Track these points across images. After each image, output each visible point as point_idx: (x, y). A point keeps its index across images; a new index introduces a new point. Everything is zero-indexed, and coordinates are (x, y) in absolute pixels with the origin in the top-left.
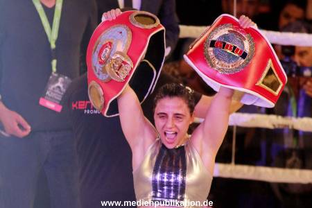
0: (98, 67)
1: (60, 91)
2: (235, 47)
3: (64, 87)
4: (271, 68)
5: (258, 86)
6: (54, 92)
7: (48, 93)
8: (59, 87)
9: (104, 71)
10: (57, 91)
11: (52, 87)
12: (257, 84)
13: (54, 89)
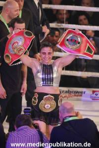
0: (11, 49)
4: (89, 47)
9: (14, 51)
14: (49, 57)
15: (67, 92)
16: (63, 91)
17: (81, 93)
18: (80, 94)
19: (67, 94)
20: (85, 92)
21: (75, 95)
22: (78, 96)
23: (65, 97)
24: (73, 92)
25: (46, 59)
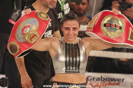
1: (17, 16)
2: (116, 25)
3: (19, 14)
5: (129, 41)
6: (15, 17)
7: (12, 17)
8: (17, 14)
9: (24, 38)
10: (16, 16)
11: (14, 14)
12: (128, 40)
13: (15, 15)
14: (74, 33)
15: (99, 79)
16: (94, 78)
17: (118, 80)
18: (117, 82)
19: (100, 82)
20: (123, 79)
21: (110, 84)
22: (114, 84)
23: (96, 86)
24: (108, 80)
25: (70, 36)
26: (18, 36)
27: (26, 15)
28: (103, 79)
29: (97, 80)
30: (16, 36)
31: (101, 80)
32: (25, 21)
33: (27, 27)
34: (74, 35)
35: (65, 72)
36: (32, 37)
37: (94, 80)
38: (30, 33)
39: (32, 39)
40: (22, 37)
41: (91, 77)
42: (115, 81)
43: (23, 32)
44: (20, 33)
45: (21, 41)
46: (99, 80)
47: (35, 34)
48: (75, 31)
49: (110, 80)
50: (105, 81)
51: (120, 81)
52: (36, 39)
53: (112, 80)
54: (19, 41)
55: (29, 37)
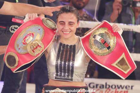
14: (70, 29)
15: (103, 86)
20: (132, 87)
24: (114, 87)
25: (65, 33)
26: (18, 46)
27: (30, 21)
28: (108, 87)
29: (100, 87)
30: (16, 46)
31: (106, 87)
32: (28, 28)
33: (30, 36)
34: (70, 32)
35: (56, 78)
36: (35, 47)
37: (97, 87)
38: (33, 42)
39: (34, 51)
40: (22, 47)
41: (93, 83)
42: (122, 88)
43: (25, 41)
44: (20, 42)
45: (22, 51)
46: (103, 88)
47: (39, 45)
48: (72, 26)
49: (117, 87)
50: (110, 88)
51: (128, 88)
52: (39, 50)
53: (119, 88)
54: (19, 51)
55: (31, 47)
